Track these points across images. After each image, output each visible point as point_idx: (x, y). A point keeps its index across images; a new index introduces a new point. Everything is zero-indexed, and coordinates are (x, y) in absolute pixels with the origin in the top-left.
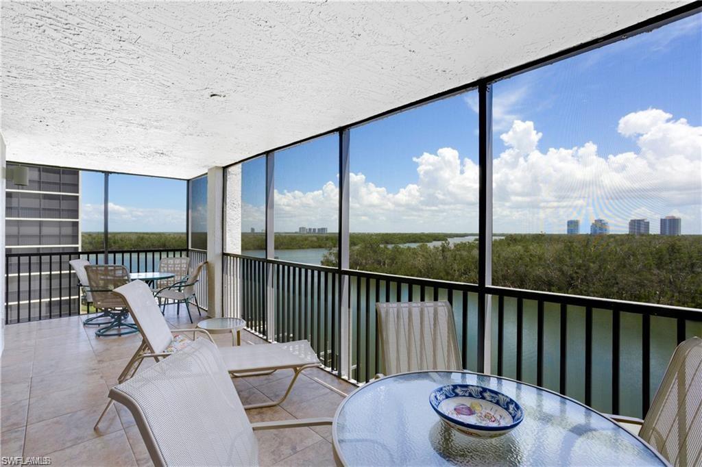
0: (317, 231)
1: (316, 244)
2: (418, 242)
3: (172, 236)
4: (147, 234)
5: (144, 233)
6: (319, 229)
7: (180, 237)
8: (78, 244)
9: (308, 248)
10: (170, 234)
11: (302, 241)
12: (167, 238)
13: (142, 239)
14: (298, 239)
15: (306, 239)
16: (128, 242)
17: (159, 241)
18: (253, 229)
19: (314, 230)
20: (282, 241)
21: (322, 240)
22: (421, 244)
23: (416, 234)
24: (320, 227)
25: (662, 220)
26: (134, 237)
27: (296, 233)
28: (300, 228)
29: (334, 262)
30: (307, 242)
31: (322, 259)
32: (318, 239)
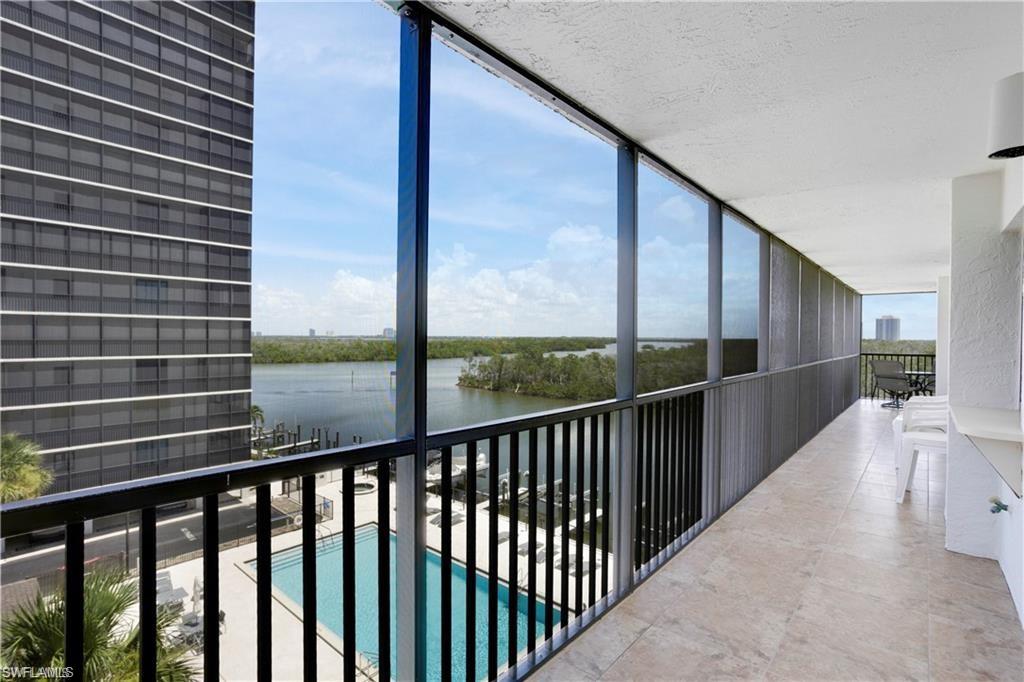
2: (567, 350)
18: (312, 331)
21: (436, 347)
25: (877, 321)
27: (378, 336)
28: (385, 330)
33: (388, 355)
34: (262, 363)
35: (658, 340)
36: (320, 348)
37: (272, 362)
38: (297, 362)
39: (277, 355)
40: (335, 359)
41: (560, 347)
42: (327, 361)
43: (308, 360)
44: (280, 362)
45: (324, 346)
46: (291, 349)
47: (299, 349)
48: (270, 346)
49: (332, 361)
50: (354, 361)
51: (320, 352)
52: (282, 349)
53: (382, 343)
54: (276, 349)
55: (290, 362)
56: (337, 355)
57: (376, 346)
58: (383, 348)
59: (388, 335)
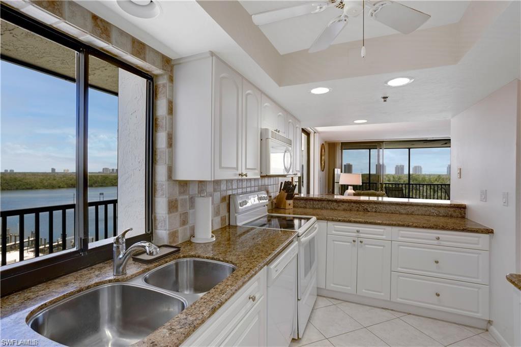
18: (53, 170)
28: (103, 169)
33: (102, 183)
34: (8, 189)
36: (55, 180)
37: (17, 189)
38: (37, 189)
39: (21, 185)
40: (65, 186)
42: (59, 187)
43: (46, 187)
44: (23, 189)
45: (57, 179)
46: (33, 181)
47: (38, 180)
48: (16, 179)
49: (63, 188)
51: (54, 182)
52: (24, 181)
53: (98, 176)
54: (19, 180)
55: (31, 189)
56: (66, 184)
57: (94, 178)
58: (99, 180)
59: (105, 172)
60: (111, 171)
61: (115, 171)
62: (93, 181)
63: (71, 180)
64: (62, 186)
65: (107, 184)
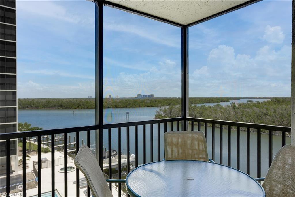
0: (148, 97)
1: (149, 104)
3: (65, 100)
4: (51, 99)
5: (49, 99)
6: (149, 95)
7: (70, 101)
8: (16, 105)
9: (144, 107)
10: (64, 99)
11: (141, 103)
12: (62, 101)
13: (49, 102)
14: (138, 101)
15: (143, 101)
16: (41, 104)
17: (58, 103)
18: (110, 96)
19: (146, 96)
20: (129, 102)
21: (153, 102)
22: (217, 104)
23: (209, 98)
24: (150, 94)
26: (44, 101)
27: (135, 98)
28: (138, 95)
29: (163, 115)
30: (144, 103)
31: (155, 114)
32: (150, 101)
35: (256, 98)
39: (89, 106)
40: (112, 107)
41: (208, 102)
49: (110, 108)
50: (119, 107)
54: (89, 103)
56: (112, 105)
59: (139, 97)
60: (143, 97)
61: (145, 96)
62: (127, 104)
63: (115, 103)
64: (109, 107)
65: (136, 106)
